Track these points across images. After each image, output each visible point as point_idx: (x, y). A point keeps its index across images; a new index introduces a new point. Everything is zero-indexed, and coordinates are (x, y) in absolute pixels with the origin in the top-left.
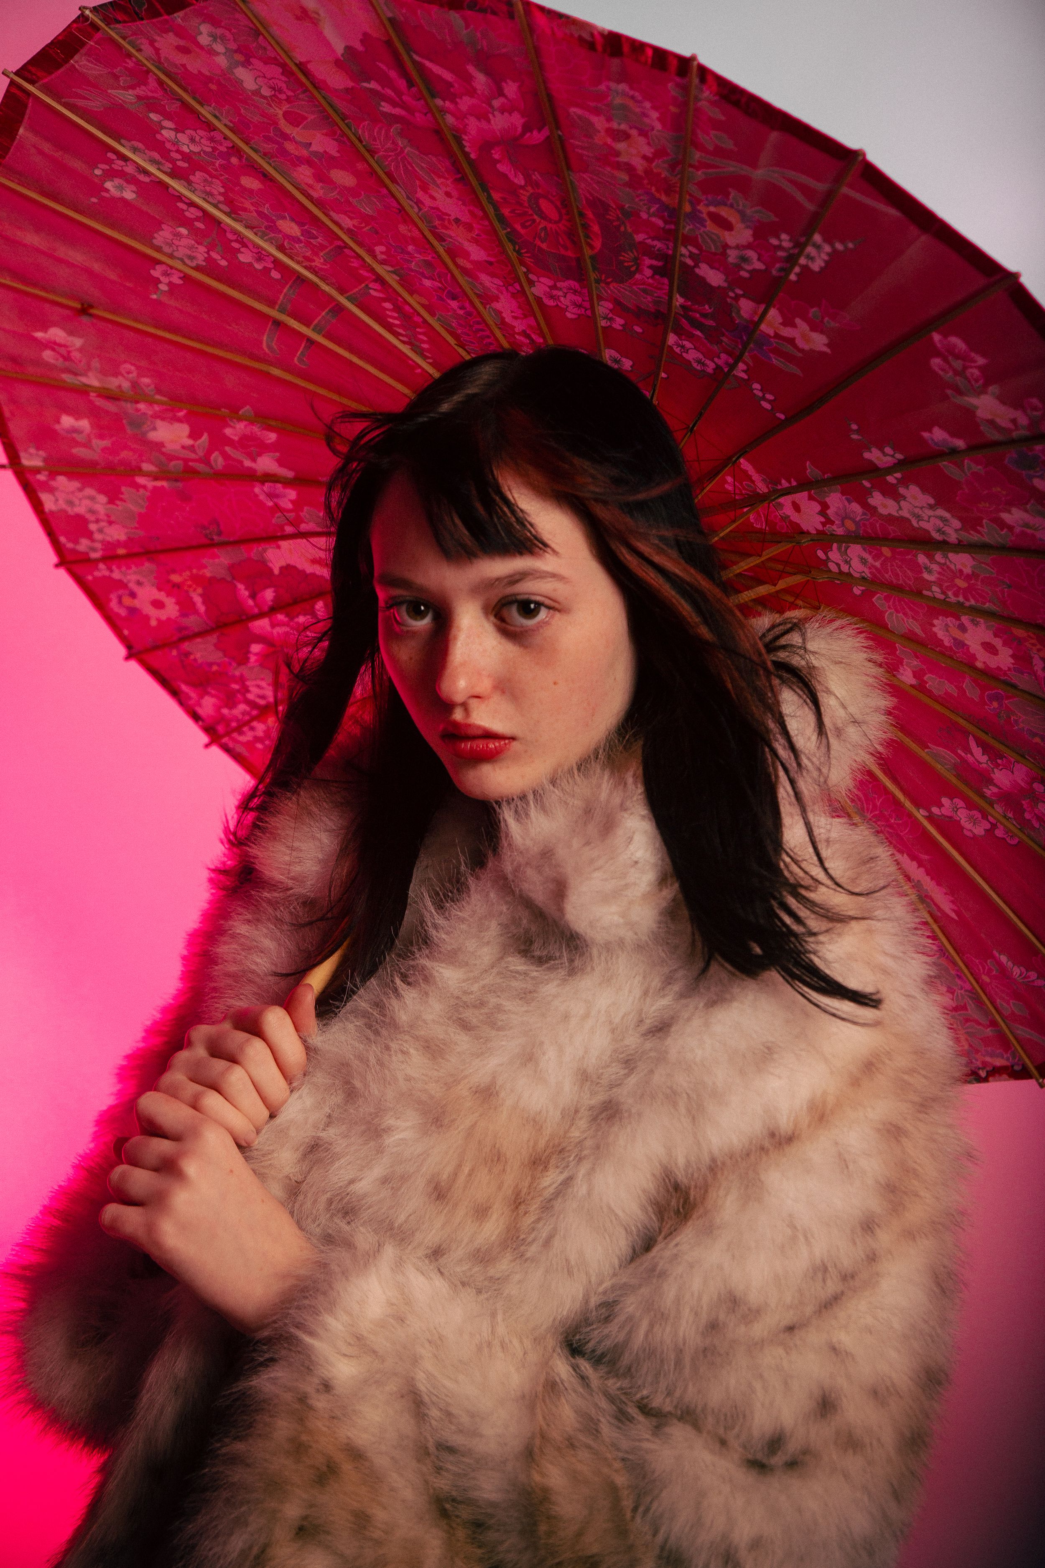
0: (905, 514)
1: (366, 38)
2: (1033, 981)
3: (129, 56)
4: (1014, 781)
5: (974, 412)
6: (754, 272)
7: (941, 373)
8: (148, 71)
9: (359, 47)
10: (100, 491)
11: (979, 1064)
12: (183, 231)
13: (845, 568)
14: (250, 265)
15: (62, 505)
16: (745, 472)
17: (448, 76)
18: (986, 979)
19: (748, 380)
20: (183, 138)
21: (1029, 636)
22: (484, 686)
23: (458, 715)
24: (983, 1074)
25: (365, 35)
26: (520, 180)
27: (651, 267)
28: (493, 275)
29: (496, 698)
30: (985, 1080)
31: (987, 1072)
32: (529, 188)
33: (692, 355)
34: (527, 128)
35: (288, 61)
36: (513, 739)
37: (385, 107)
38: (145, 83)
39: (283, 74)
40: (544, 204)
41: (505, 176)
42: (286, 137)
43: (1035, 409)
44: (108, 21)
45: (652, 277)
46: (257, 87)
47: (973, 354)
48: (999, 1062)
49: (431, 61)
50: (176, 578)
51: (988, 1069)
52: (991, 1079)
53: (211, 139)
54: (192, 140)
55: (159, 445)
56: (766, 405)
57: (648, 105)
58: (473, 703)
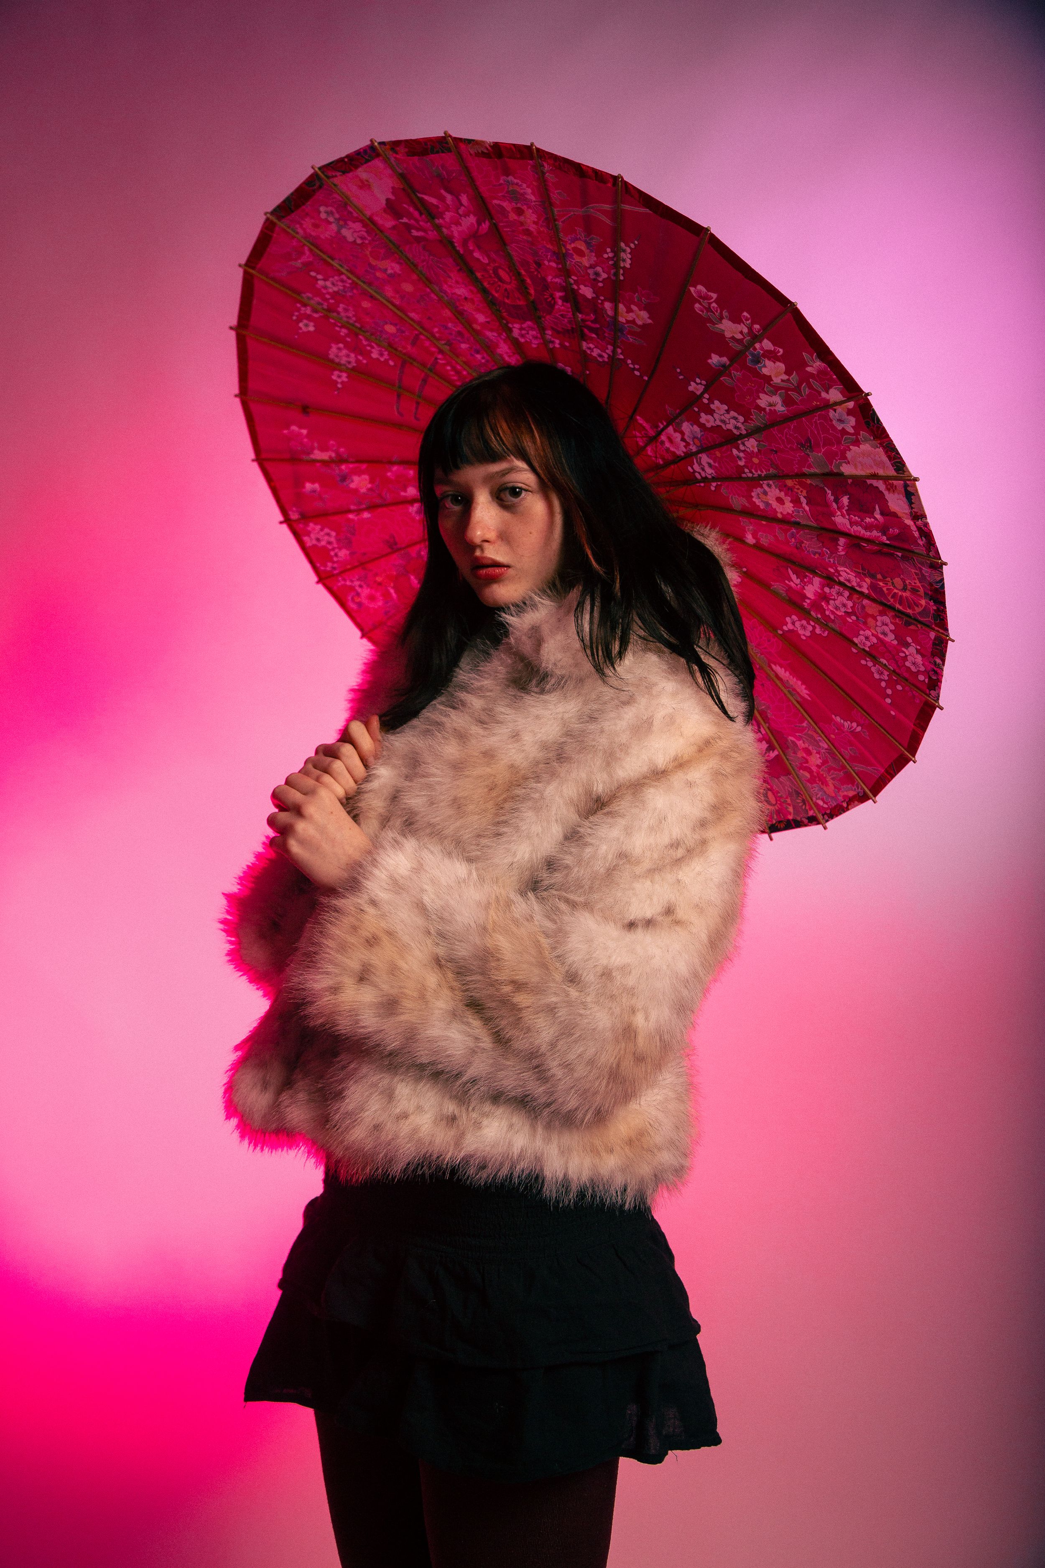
0: (718, 423)
1: (394, 191)
2: (855, 729)
3: (294, 237)
4: (815, 590)
5: (724, 335)
6: (603, 281)
7: (701, 313)
8: (304, 245)
9: (392, 197)
10: (332, 530)
11: (841, 798)
12: (341, 345)
13: (703, 475)
14: (378, 359)
15: (314, 542)
16: (641, 425)
17: (434, 201)
18: (833, 736)
19: (624, 359)
20: (328, 284)
21: (795, 484)
22: (491, 535)
23: (478, 553)
24: (845, 805)
25: (393, 188)
26: (486, 261)
27: (560, 298)
28: (492, 330)
29: (499, 542)
30: (847, 809)
31: (847, 803)
32: (492, 264)
33: (596, 352)
34: (479, 223)
35: (364, 218)
36: (508, 567)
37: (415, 233)
38: (304, 253)
39: (363, 227)
40: (502, 273)
41: (478, 260)
42: (375, 268)
43: (747, 319)
44: (280, 218)
45: (563, 305)
46: (353, 239)
47: (709, 293)
48: (851, 794)
49: (425, 194)
50: (379, 579)
51: (847, 800)
52: (850, 807)
53: (342, 281)
54: (333, 284)
55: (356, 490)
56: (637, 373)
57: (524, 186)
58: (486, 545)
